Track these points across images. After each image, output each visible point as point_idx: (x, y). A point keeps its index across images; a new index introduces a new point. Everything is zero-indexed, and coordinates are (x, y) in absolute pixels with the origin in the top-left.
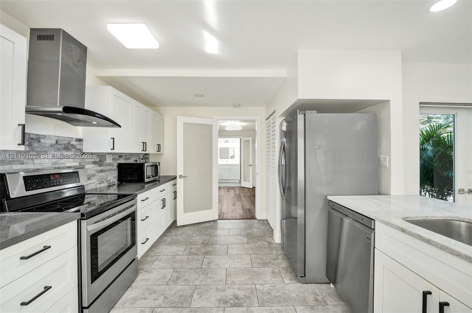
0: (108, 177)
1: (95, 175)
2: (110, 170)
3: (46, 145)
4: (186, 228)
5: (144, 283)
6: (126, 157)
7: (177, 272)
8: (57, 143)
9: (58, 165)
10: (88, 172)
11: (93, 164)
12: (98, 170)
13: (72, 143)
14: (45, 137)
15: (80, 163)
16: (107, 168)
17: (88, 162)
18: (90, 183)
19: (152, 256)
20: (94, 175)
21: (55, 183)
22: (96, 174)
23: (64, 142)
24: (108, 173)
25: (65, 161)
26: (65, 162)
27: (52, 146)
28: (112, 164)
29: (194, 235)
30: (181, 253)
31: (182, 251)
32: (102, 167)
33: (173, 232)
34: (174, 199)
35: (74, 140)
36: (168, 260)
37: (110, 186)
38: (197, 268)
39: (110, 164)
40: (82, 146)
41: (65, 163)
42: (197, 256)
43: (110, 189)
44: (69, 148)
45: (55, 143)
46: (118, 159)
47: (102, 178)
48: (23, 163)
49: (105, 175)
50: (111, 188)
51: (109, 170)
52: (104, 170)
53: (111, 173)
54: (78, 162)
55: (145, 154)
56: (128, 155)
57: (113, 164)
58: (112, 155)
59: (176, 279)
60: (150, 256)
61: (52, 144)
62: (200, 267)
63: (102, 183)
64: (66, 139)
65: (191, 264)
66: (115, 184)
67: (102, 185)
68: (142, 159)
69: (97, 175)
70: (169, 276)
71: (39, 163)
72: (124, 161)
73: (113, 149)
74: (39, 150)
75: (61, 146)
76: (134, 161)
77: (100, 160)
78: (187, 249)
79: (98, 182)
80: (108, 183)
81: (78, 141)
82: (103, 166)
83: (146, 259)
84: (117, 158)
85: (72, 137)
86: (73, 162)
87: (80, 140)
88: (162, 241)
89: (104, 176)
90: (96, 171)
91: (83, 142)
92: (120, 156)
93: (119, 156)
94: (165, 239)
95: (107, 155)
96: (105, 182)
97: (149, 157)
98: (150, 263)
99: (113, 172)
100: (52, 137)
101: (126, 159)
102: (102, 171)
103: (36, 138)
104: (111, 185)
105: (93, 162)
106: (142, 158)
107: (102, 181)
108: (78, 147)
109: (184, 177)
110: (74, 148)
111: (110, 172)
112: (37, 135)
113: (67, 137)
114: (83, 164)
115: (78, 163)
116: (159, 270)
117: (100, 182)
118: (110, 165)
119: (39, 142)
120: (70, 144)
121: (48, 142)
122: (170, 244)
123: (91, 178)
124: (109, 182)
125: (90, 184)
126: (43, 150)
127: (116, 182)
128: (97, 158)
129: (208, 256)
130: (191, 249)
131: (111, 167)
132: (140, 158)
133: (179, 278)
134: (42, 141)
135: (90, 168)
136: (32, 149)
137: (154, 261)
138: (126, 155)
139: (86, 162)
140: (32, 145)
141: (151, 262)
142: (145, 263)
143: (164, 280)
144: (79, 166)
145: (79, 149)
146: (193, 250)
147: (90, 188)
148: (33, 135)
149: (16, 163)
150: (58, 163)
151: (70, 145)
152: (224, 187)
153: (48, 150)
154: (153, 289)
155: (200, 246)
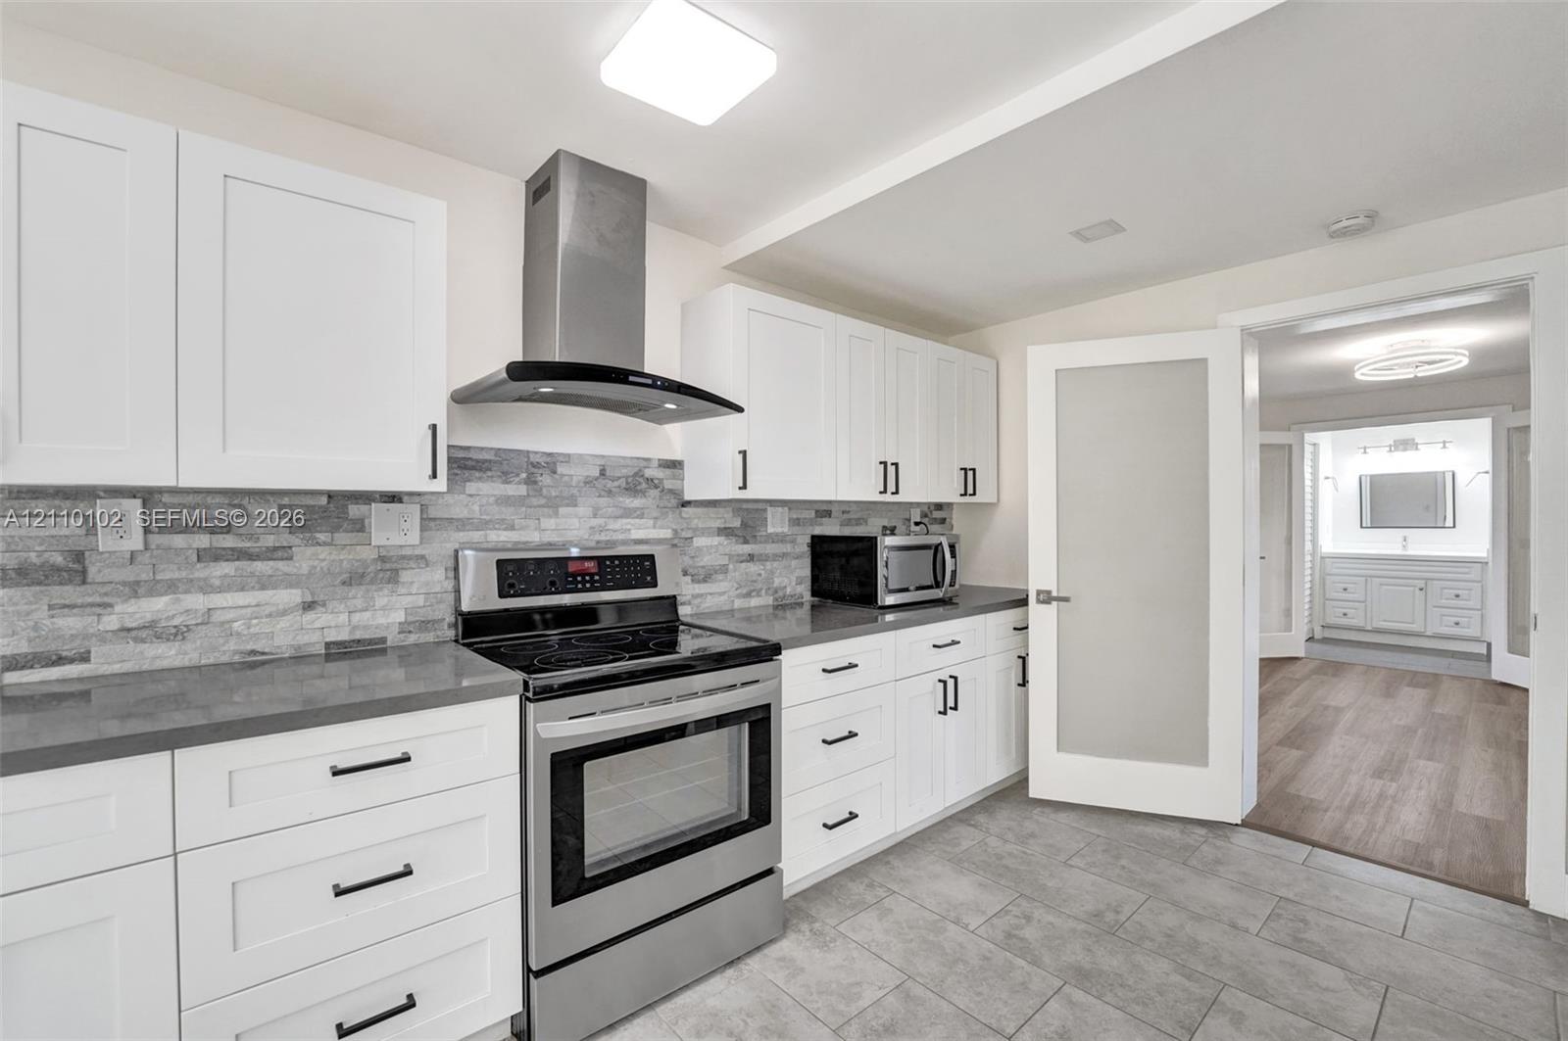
0: (775, 579)
1: (727, 569)
2: (784, 555)
3: (572, 480)
4: (1063, 817)
5: (779, 978)
6: (846, 516)
7: (908, 997)
8: (604, 475)
9: (606, 536)
10: (702, 560)
11: (718, 535)
12: (738, 555)
13: (648, 473)
14: (567, 458)
15: (675, 531)
16: (770, 549)
17: (702, 528)
18: (711, 591)
19: (871, 886)
20: (724, 570)
21: (579, 582)
22: (731, 567)
23: (624, 471)
24: (775, 564)
25: (629, 523)
26: (629, 527)
27: (588, 482)
28: (788, 538)
29: (1075, 861)
30: (974, 922)
31: (984, 913)
32: (753, 546)
33: (1005, 818)
34: (1019, 685)
35: (656, 464)
36: (911, 928)
37: (781, 605)
38: (994, 1026)
39: (780, 538)
40: (679, 482)
41: (629, 530)
42: (1028, 968)
43: (784, 618)
44: (639, 488)
45: (598, 474)
46: (812, 523)
47: (754, 578)
48: (512, 528)
49: (763, 572)
50: (788, 612)
51: (776, 557)
52: (761, 555)
53: (785, 567)
54: (668, 528)
55: (932, 508)
56: (854, 508)
57: (795, 539)
58: (790, 509)
59: (881, 1029)
60: (866, 881)
61: (588, 477)
62: (1010, 1030)
63: (754, 594)
64: (629, 463)
65: (979, 994)
66: (802, 604)
67: (754, 602)
68: (917, 524)
69: (735, 571)
70: (869, 996)
71: (553, 527)
72: (838, 527)
73: (744, 487)
74: (554, 494)
75: (616, 484)
76: (881, 529)
77: (744, 525)
78: (1007, 912)
79: (739, 591)
80: (776, 596)
81: (669, 467)
82: (755, 543)
83: (850, 885)
84: (811, 519)
85: (646, 456)
86: (654, 527)
87: (675, 465)
88: (940, 840)
89: (760, 575)
90: (731, 556)
91: (682, 469)
92: (824, 510)
93: (817, 511)
94: (957, 835)
95: (769, 508)
96: (764, 591)
97: (951, 518)
98: (849, 907)
99: (794, 563)
100: (588, 457)
101: (848, 523)
102: (751, 558)
103: (547, 463)
104: (786, 605)
105: (718, 528)
106: (918, 520)
107: (754, 590)
108: (668, 484)
109: (1059, 599)
110: (656, 487)
111: (785, 562)
112: (550, 455)
113: (632, 458)
114: (685, 534)
115: (670, 531)
116: (855, 954)
117: (744, 591)
118: (783, 541)
119: (555, 472)
120: (642, 476)
121: (576, 473)
122: (958, 863)
123: (713, 577)
124: (780, 594)
125: (711, 594)
126: (565, 494)
127: (807, 597)
128: (734, 516)
129: (1079, 995)
130: (1024, 921)
131: (788, 548)
132: (909, 520)
133: (894, 1033)
134: (560, 469)
135: (711, 548)
136: (536, 490)
137: (861, 906)
138: (845, 508)
139: (695, 530)
140: (535, 482)
141: (853, 907)
142: (836, 899)
143: (842, 1007)
144: (671, 539)
145: (671, 491)
146: (1030, 933)
147: (708, 608)
148: (538, 456)
149: (497, 526)
150: (608, 530)
151: (641, 480)
152: (1370, 668)
153: (578, 494)
154: (784, 1020)
155: (1071, 924)
